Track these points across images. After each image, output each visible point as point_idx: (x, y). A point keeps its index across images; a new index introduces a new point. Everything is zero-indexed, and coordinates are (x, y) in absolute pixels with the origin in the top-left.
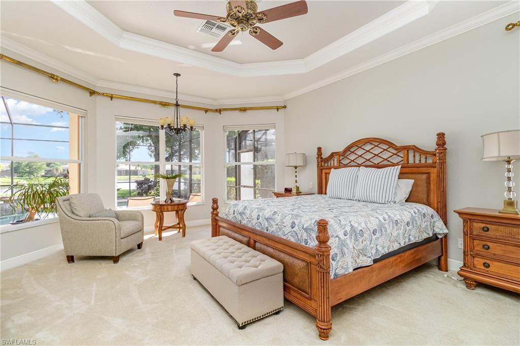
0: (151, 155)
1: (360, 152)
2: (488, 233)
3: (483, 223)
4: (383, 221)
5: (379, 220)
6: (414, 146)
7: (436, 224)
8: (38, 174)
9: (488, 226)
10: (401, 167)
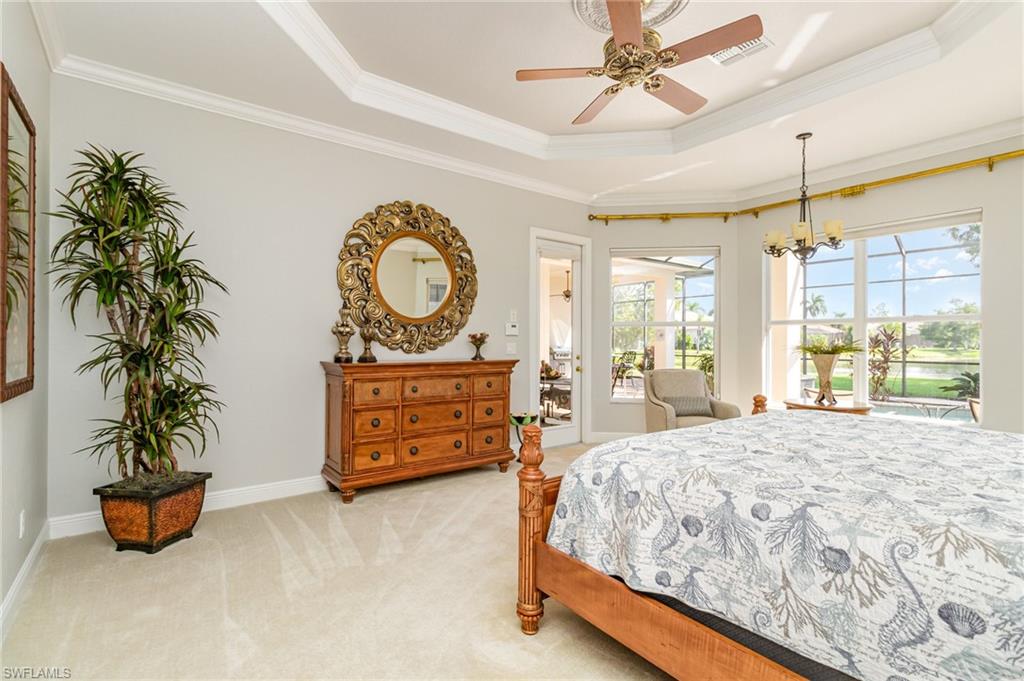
8: (970, 341)
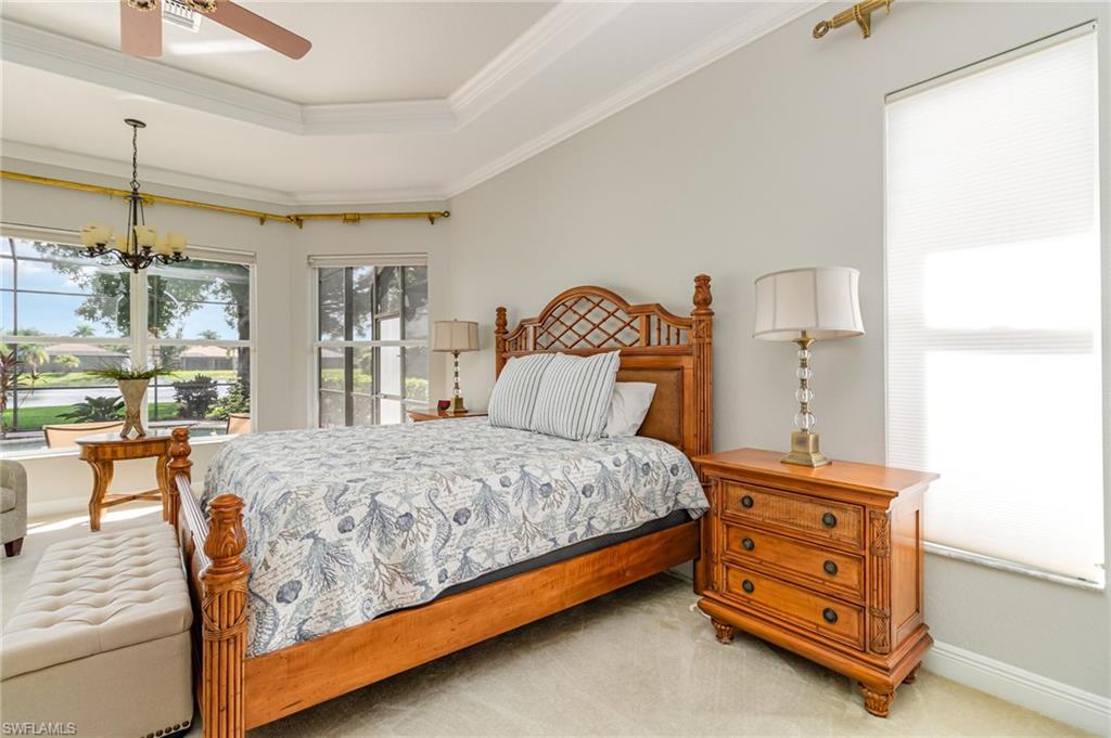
0: (230, 323)
1: (569, 319)
2: (751, 510)
3: (742, 486)
4: (611, 467)
5: (603, 466)
6: (658, 305)
7: (685, 487)
9: (753, 495)
10: (620, 355)
